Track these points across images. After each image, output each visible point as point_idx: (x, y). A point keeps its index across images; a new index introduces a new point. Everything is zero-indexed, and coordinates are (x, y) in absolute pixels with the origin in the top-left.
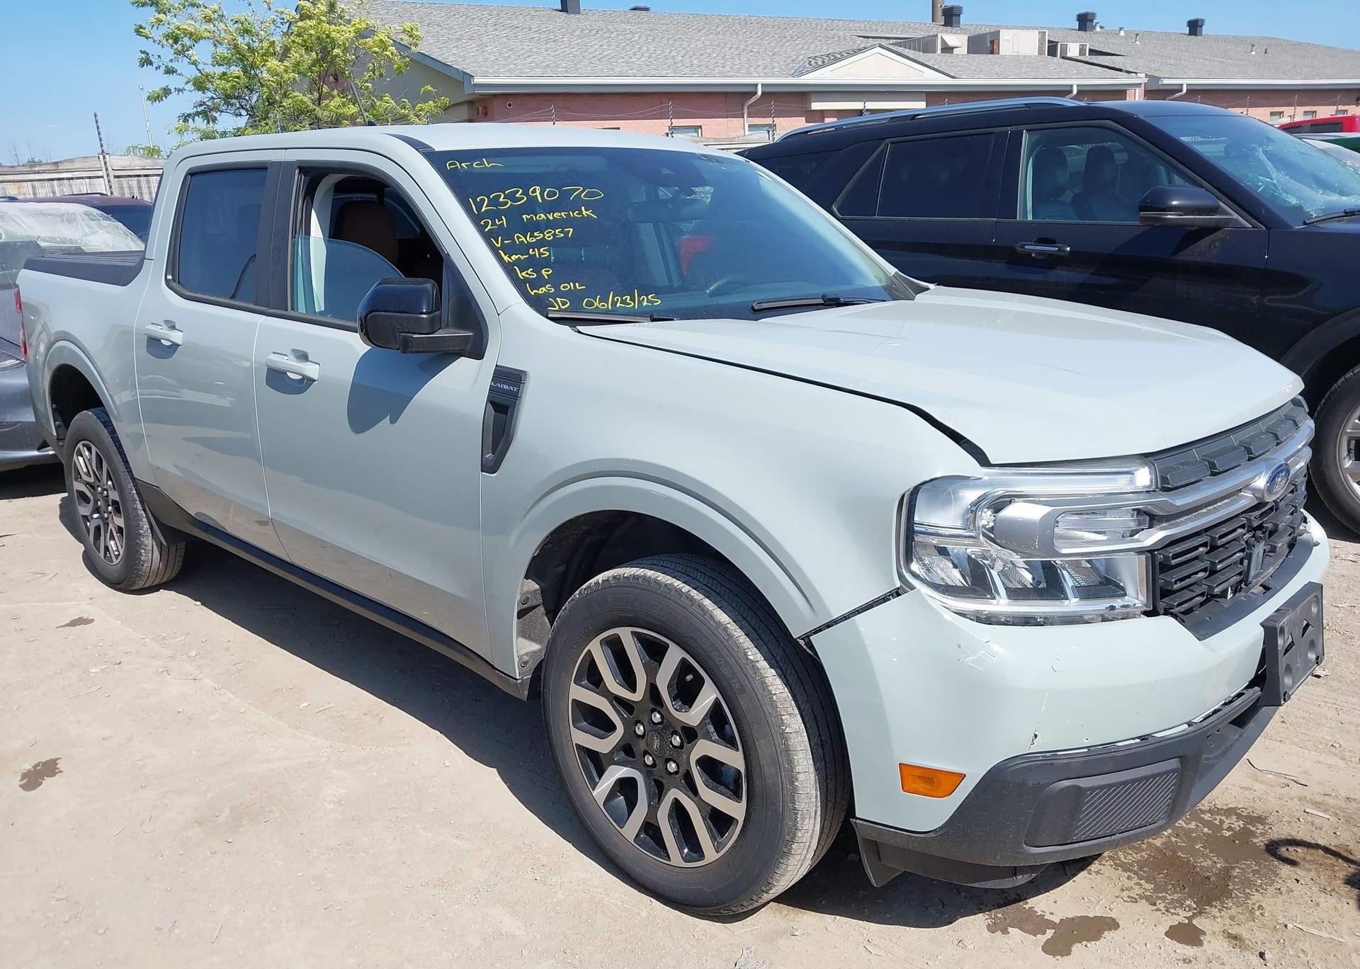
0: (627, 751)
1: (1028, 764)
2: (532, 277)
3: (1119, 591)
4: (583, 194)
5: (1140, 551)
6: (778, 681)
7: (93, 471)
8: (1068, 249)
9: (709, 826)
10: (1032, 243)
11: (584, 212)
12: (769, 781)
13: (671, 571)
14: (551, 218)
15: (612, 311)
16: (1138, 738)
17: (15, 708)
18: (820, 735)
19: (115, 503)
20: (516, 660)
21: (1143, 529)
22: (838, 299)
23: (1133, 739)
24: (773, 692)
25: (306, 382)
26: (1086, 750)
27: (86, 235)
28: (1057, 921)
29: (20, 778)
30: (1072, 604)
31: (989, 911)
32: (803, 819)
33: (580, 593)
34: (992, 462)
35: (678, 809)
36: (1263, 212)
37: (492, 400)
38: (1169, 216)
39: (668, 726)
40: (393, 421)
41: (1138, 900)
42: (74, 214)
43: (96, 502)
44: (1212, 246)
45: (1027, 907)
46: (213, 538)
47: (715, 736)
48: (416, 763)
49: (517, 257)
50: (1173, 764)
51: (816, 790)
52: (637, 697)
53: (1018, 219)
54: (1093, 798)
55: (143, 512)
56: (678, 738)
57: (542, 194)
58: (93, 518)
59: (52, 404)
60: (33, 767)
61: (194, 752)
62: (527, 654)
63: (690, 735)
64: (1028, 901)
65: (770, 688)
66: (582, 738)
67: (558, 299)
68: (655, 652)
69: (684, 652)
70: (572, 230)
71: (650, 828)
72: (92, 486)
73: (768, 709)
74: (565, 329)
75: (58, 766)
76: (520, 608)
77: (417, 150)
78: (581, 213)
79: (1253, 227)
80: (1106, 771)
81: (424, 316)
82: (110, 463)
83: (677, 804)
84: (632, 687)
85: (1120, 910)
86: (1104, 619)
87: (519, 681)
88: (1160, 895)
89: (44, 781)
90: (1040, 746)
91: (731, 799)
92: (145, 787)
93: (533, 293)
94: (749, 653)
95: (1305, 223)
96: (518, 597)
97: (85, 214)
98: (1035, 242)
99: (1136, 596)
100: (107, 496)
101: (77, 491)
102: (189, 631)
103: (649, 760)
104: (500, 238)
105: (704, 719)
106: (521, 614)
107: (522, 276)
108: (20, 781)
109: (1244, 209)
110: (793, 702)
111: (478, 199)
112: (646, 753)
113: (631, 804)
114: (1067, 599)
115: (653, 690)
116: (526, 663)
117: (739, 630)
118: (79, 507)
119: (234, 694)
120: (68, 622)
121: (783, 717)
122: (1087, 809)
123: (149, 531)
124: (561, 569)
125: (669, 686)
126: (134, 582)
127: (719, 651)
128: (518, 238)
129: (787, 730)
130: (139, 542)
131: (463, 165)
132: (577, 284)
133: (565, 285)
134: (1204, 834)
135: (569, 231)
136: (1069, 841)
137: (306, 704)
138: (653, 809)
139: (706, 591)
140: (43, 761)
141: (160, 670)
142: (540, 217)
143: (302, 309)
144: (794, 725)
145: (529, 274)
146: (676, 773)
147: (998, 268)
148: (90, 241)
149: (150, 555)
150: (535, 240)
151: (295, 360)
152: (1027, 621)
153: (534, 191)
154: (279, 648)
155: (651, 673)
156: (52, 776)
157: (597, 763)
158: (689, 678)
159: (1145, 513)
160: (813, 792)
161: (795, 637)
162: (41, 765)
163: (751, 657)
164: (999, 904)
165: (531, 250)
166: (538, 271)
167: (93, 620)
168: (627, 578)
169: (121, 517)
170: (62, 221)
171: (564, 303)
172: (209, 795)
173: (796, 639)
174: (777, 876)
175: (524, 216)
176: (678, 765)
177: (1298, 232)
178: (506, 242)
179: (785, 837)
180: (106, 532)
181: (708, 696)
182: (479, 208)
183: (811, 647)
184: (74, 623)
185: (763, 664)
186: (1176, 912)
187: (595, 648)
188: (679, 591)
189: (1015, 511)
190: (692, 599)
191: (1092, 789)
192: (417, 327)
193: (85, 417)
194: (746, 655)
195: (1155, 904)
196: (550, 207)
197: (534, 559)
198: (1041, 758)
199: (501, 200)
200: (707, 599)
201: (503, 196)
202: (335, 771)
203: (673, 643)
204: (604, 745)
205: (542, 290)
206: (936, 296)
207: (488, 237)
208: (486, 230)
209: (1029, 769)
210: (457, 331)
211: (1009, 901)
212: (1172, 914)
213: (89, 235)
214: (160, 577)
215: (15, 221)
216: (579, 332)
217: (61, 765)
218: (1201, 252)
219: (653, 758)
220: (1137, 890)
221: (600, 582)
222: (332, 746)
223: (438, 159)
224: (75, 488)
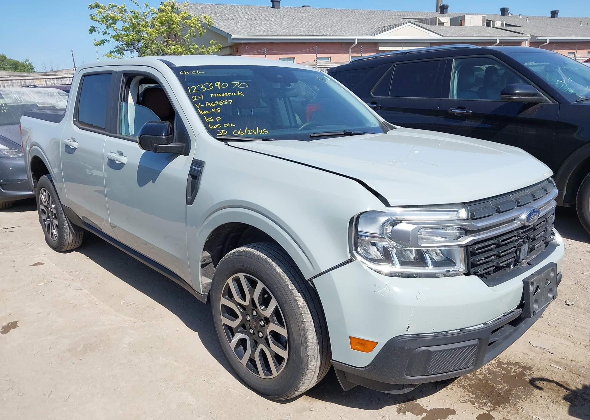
0: (243, 327)
1: (406, 339)
2: (212, 121)
3: (454, 264)
4: (239, 86)
5: (461, 246)
6: (301, 299)
7: (47, 201)
8: (471, 112)
9: (274, 360)
10: (455, 109)
11: (238, 94)
12: (296, 342)
13: (261, 249)
14: (223, 96)
15: (245, 136)
16: (459, 329)
17: (5, 299)
18: (320, 323)
19: (55, 214)
20: (201, 286)
21: (462, 236)
22: (351, 132)
23: (457, 330)
24: (299, 303)
25: (122, 165)
26: (433, 334)
27: (58, 102)
28: (428, 410)
29: (1, 329)
30: (430, 269)
31: (399, 404)
32: (311, 359)
33: (224, 258)
34: (391, 205)
35: (262, 352)
36: (558, 96)
37: (191, 173)
38: (515, 98)
39: (258, 317)
40: (154, 182)
41: (467, 402)
42: (54, 93)
43: (48, 214)
44: (534, 111)
45: (416, 403)
46: (91, 230)
47: (277, 322)
48: (164, 329)
49: (206, 112)
50: (475, 342)
51: (317, 347)
52: (246, 303)
53: (450, 98)
54: (435, 356)
55: (65, 219)
56: (263, 322)
57: (220, 85)
58: (47, 220)
59: (32, 172)
60: (7, 324)
61: (74, 321)
62: (206, 284)
63: (267, 321)
64: (417, 400)
65: (297, 302)
66: (225, 321)
67: (222, 130)
68: (253, 284)
69: (264, 284)
70: (232, 101)
71: (252, 361)
72: (47, 207)
73: (296, 310)
74: (222, 143)
75: (17, 324)
76: (202, 264)
77: (168, 66)
78: (237, 93)
79: (553, 103)
80: (442, 344)
81: (164, 137)
82: (53, 197)
83: (262, 351)
84: (245, 300)
85: (458, 406)
86: (445, 276)
87: (203, 295)
88: (477, 400)
89: (10, 330)
90: (411, 331)
91: (282, 349)
92: (51, 334)
93: (211, 128)
94: (289, 286)
95: (576, 101)
96: (201, 259)
97: (58, 93)
98: (456, 108)
99: (461, 267)
100: (52, 211)
101: (41, 209)
102: (81, 269)
103: (252, 331)
104: (199, 104)
105: (272, 314)
106: (203, 266)
107: (207, 120)
108: (1, 330)
109: (548, 94)
110: (308, 308)
111: (192, 87)
112: (251, 328)
113: (245, 349)
114: (427, 266)
115: (252, 301)
116: (205, 287)
117: (286, 276)
118: (42, 215)
119: (95, 296)
120: (34, 264)
121: (303, 315)
122: (433, 361)
123: (68, 226)
124: (220, 247)
125: (259, 299)
126: (62, 248)
127: (277, 285)
128: (207, 104)
129: (304, 320)
130: (63, 231)
131: (187, 72)
132: (231, 124)
133: (226, 124)
134: (502, 374)
135: (231, 101)
136: (426, 375)
137: (123, 302)
138: (253, 352)
139: (274, 258)
140: (12, 322)
141: (67, 285)
142: (218, 95)
143: (123, 133)
144: (307, 318)
145: (211, 119)
146: (262, 337)
147: (440, 120)
148: (59, 104)
149: (68, 236)
150: (215, 105)
151: (119, 155)
152: (409, 276)
153: (217, 84)
154: (117, 277)
155: (252, 293)
156: (14, 328)
157: (231, 331)
158: (266, 296)
159: (464, 229)
160: (316, 348)
161: (306, 279)
162: (11, 323)
163: (290, 288)
164: (404, 401)
165: (213, 109)
166: (214, 119)
167: (44, 263)
168: (242, 252)
169: (57, 220)
170: (48, 96)
171: (224, 132)
172: (76, 339)
173: (307, 281)
174: (301, 384)
175: (211, 95)
176: (263, 334)
177: (573, 105)
178: (202, 106)
179: (303, 367)
180: (52, 227)
181: (273, 304)
182: (192, 91)
183: (313, 284)
184: (36, 265)
185: (295, 291)
186: (483, 408)
187: (230, 281)
188: (262, 258)
189: (400, 227)
190: (267, 262)
191: (436, 352)
192: (160, 142)
193: (44, 178)
194: (288, 287)
195: (474, 404)
196: (222, 91)
197: (206, 243)
198: (411, 337)
199: (202, 88)
200: (273, 262)
201: (203, 86)
202: (130, 331)
203: (260, 281)
204: (234, 324)
205: (215, 127)
206: (400, 132)
207: (194, 103)
208: (194, 100)
209: (406, 341)
210: (179, 144)
211: (409, 400)
212: (481, 409)
213: (59, 102)
214: (73, 246)
215: (28, 95)
216: (229, 145)
217: (19, 324)
218: (529, 113)
219: (253, 331)
220: (467, 397)
221: (232, 253)
222: (131, 320)
223: (176, 70)
224: (40, 208)
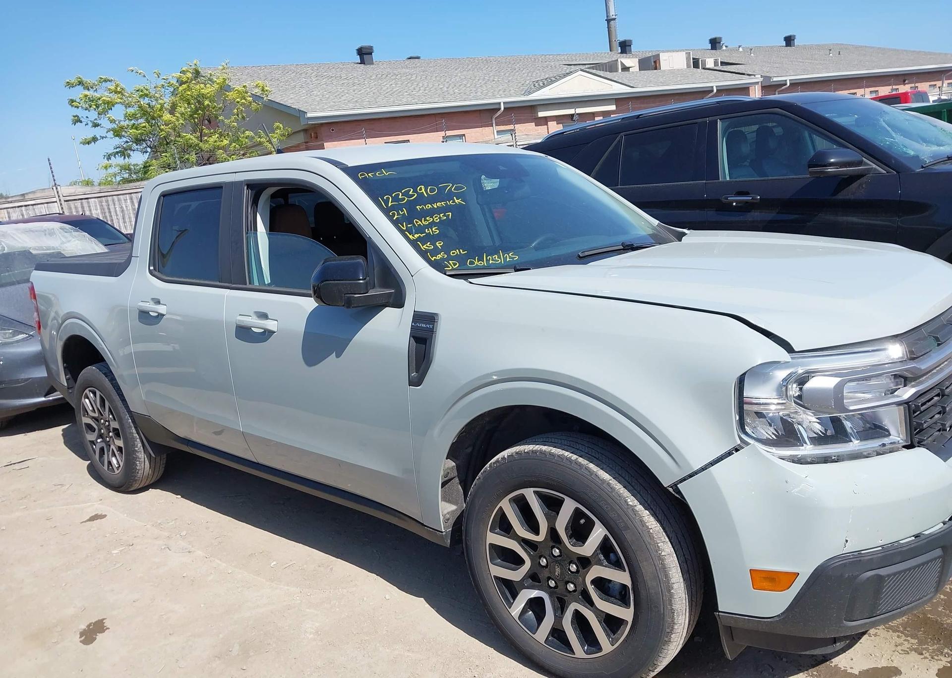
0: (534, 578)
1: (840, 563)
2: (430, 248)
3: (886, 433)
4: (453, 188)
5: (899, 404)
6: (652, 519)
7: (98, 408)
8: (759, 197)
9: (605, 628)
10: (733, 195)
11: (456, 201)
12: (652, 591)
13: (560, 445)
14: (436, 207)
15: (487, 267)
16: (913, 536)
17: (64, 584)
18: (684, 555)
19: (116, 431)
20: (442, 518)
21: (899, 388)
22: (632, 245)
23: (910, 537)
24: (650, 527)
25: (267, 334)
26: (880, 548)
27: (63, 243)
28: (857, 673)
29: (79, 636)
30: (855, 445)
31: (807, 670)
32: (678, 616)
33: (490, 466)
34: (796, 350)
35: (578, 617)
36: (893, 162)
37: (414, 335)
38: (829, 170)
39: (567, 557)
40: (338, 356)
41: (910, 652)
42: (53, 229)
43: (100, 430)
44: (861, 187)
45: (833, 665)
46: (193, 449)
47: (605, 563)
48: (365, 599)
49: (418, 235)
50: (938, 552)
51: (685, 595)
52: (540, 538)
53: (720, 180)
54: (889, 582)
55: (137, 435)
56: (574, 566)
57: (426, 190)
58: (97, 442)
59: (64, 364)
60: (87, 627)
61: (202, 605)
62: (448, 513)
63: (585, 563)
64: (832, 660)
65: (647, 524)
66: (498, 571)
67: (450, 262)
68: (553, 505)
69: (576, 503)
70: (450, 213)
71: (558, 634)
72: (96, 420)
73: (647, 539)
74: (461, 282)
75: (105, 625)
76: (443, 481)
77: (336, 166)
78: (454, 201)
79: (887, 173)
80: (896, 562)
81: (361, 281)
82: (111, 401)
83: (577, 613)
84: (536, 531)
85: (899, 661)
86: (878, 454)
87: (444, 533)
88: (924, 647)
89: (97, 637)
90: (851, 548)
91: (621, 606)
92: (173, 634)
93: (433, 260)
94: (629, 500)
95: (923, 167)
96: (442, 473)
97: (61, 229)
98: (735, 195)
99: (897, 434)
100: (109, 425)
101: (85, 424)
102: (177, 517)
103: (552, 583)
104: (404, 223)
105: (596, 551)
106: (443, 485)
107: (424, 248)
108: (80, 638)
109: (878, 160)
110: (664, 533)
111: (385, 198)
112: (549, 578)
113: (540, 617)
114: (851, 441)
115: (553, 533)
116: (448, 520)
117: (619, 484)
118: (86, 434)
119: (221, 560)
120: (88, 518)
121: (659, 545)
122: (885, 591)
123: (142, 448)
125: (566, 529)
126: (131, 485)
127: (605, 501)
128: (417, 222)
129: (663, 554)
130: (135, 456)
131: (369, 174)
132: (461, 250)
133: (454, 251)
134: (942, 600)
135: (449, 215)
136: (875, 615)
137: (275, 563)
138: (559, 619)
139: (589, 458)
140: (93, 621)
141: (164, 547)
142: (428, 207)
143: (256, 283)
144: (667, 549)
145: (427, 246)
146: (574, 591)
147: (710, 215)
148: (66, 247)
149: (143, 465)
150: (428, 223)
151: (257, 318)
152: (826, 460)
153: (421, 189)
154: (244, 524)
155: (551, 520)
156: (102, 633)
157: (511, 589)
158: (582, 521)
159: (901, 376)
160: (684, 596)
161: (665, 486)
162: (92, 625)
163: (631, 503)
164: (812, 665)
165: (427, 230)
166: (434, 244)
167: (105, 516)
168: (527, 452)
169: (121, 440)
170: (45, 235)
171: (455, 264)
172: (221, 636)
173: (666, 488)
174: (661, 659)
175: (418, 207)
176: (575, 586)
177: (919, 173)
178: (409, 226)
179: (666, 630)
180: (109, 451)
181: (598, 533)
182: (387, 204)
183: (679, 492)
184: (93, 518)
185: (639, 508)
186: (939, 658)
187: (506, 505)
188: (569, 459)
189: (814, 383)
190: (580, 465)
191: (889, 576)
192: (357, 289)
193: (91, 371)
194: (626, 501)
195: (922, 654)
196: (432, 200)
197: (453, 444)
198: (852, 557)
199: (400, 197)
200: (591, 464)
201: (401, 194)
202: (308, 610)
203: (568, 498)
204: (516, 575)
205: (439, 257)
206: (693, 237)
207: (396, 223)
208: (394, 218)
209: (845, 565)
210: (385, 290)
211: (819, 662)
212: (937, 660)
213: (66, 243)
214: (149, 480)
215: (12, 237)
216: (471, 283)
217: (107, 623)
218: (853, 192)
219: (555, 582)
220: (906, 646)
221: (506, 457)
222: (301, 592)
223: (352, 172)
224: (83, 422)
